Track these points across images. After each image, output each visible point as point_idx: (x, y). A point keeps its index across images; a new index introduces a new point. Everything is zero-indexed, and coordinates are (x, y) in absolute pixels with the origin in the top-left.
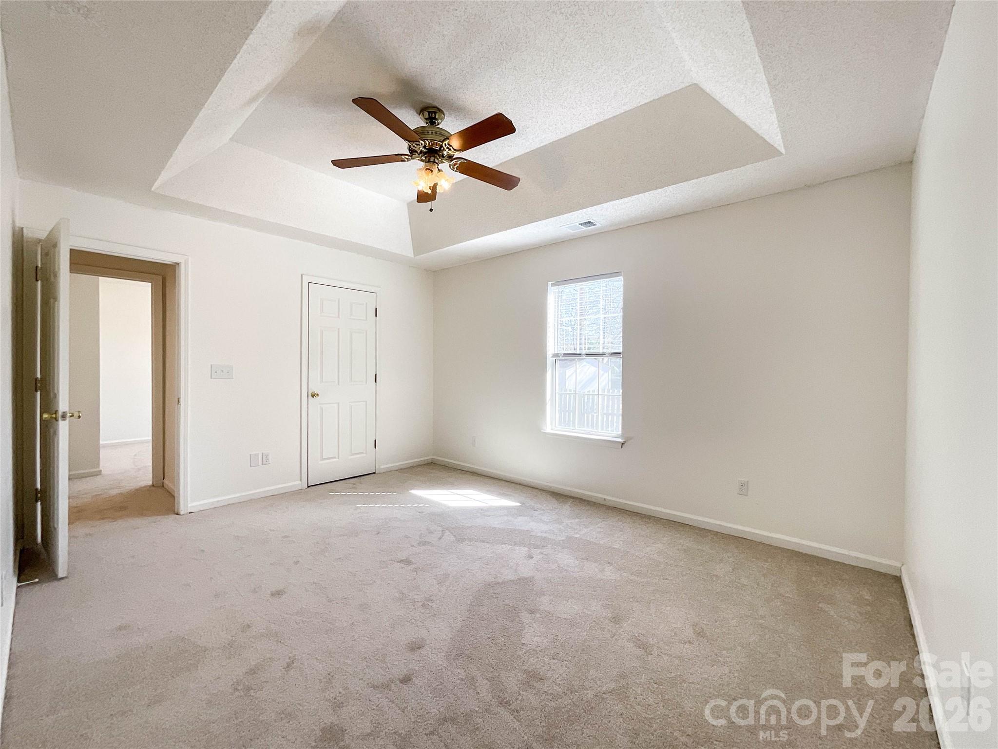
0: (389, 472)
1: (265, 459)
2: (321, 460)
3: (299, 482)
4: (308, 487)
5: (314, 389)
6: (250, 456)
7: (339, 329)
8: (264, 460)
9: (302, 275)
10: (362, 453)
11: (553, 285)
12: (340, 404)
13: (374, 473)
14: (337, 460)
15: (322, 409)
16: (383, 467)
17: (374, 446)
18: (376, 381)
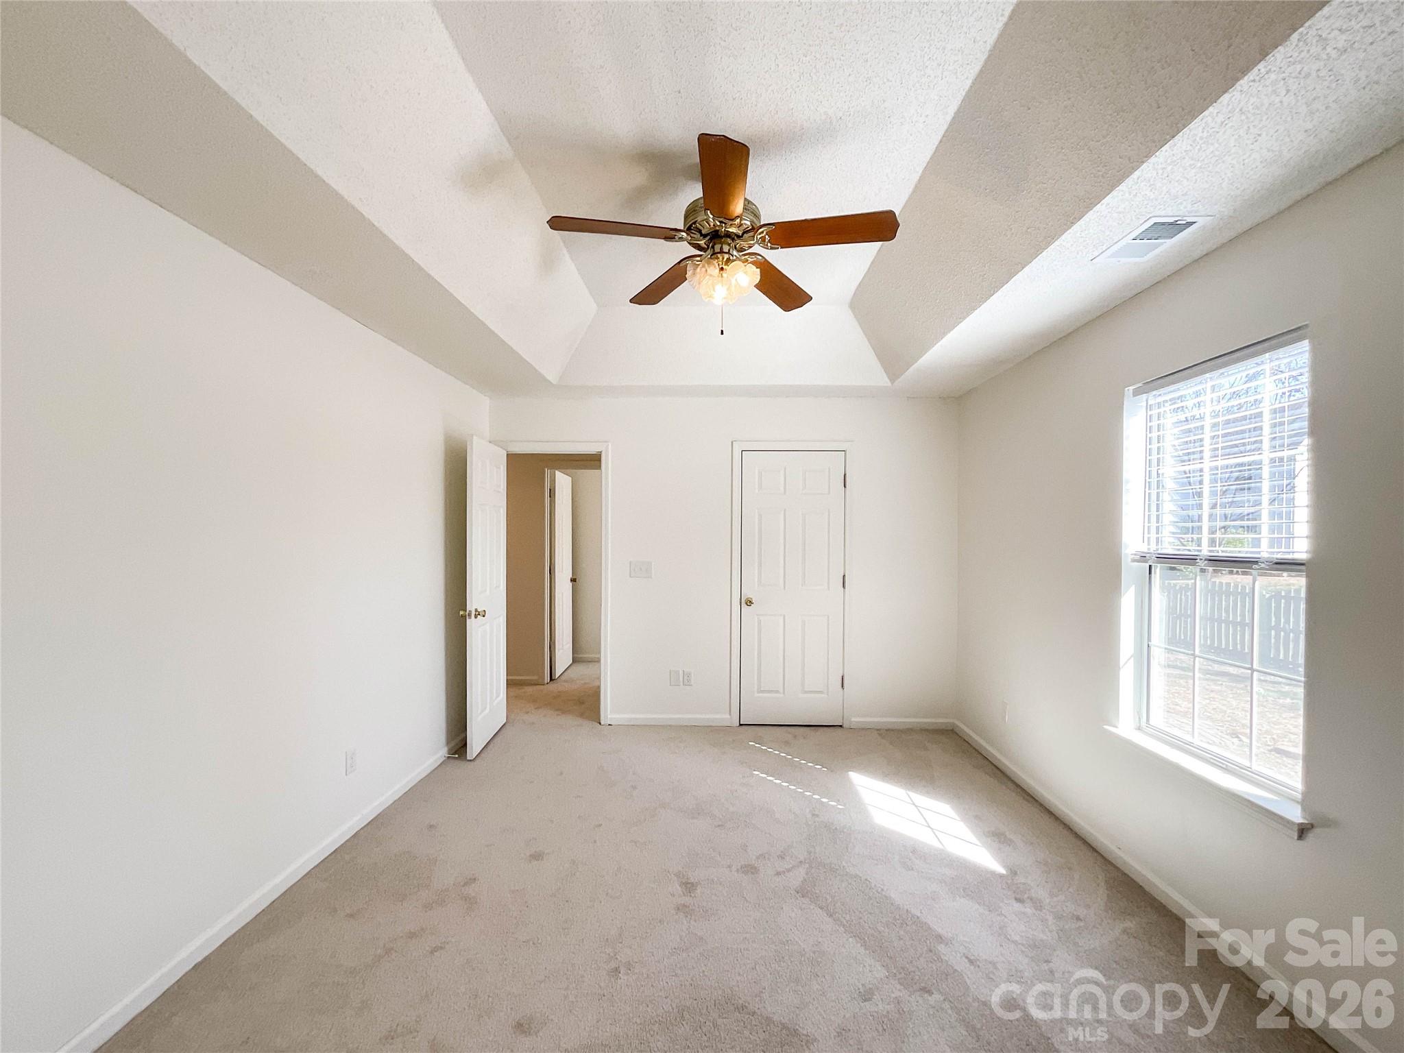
0: (863, 730)
1: (687, 679)
2: (758, 692)
3: (728, 716)
4: (741, 725)
5: (747, 593)
6: (670, 673)
7: (785, 510)
8: (685, 680)
9: (732, 442)
10: (821, 692)
11: (1137, 393)
12: (786, 618)
13: (841, 726)
14: (782, 695)
15: (760, 622)
16: (856, 720)
17: (841, 685)
18: (844, 586)
